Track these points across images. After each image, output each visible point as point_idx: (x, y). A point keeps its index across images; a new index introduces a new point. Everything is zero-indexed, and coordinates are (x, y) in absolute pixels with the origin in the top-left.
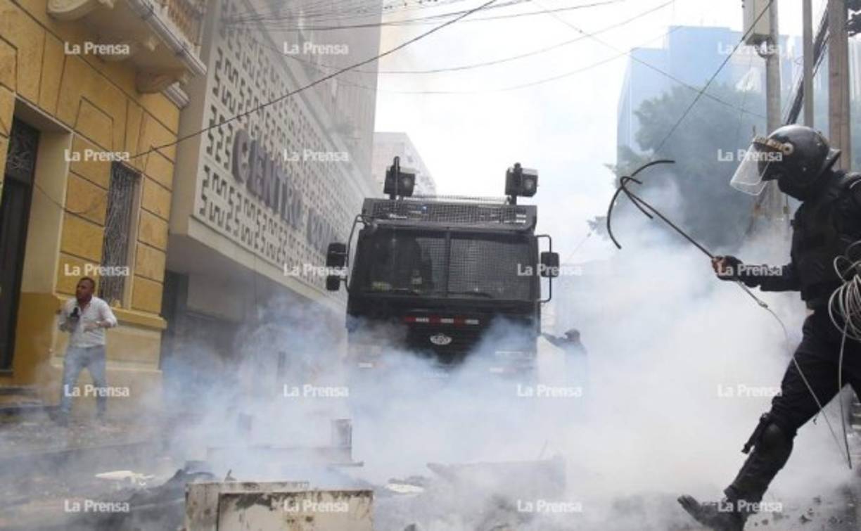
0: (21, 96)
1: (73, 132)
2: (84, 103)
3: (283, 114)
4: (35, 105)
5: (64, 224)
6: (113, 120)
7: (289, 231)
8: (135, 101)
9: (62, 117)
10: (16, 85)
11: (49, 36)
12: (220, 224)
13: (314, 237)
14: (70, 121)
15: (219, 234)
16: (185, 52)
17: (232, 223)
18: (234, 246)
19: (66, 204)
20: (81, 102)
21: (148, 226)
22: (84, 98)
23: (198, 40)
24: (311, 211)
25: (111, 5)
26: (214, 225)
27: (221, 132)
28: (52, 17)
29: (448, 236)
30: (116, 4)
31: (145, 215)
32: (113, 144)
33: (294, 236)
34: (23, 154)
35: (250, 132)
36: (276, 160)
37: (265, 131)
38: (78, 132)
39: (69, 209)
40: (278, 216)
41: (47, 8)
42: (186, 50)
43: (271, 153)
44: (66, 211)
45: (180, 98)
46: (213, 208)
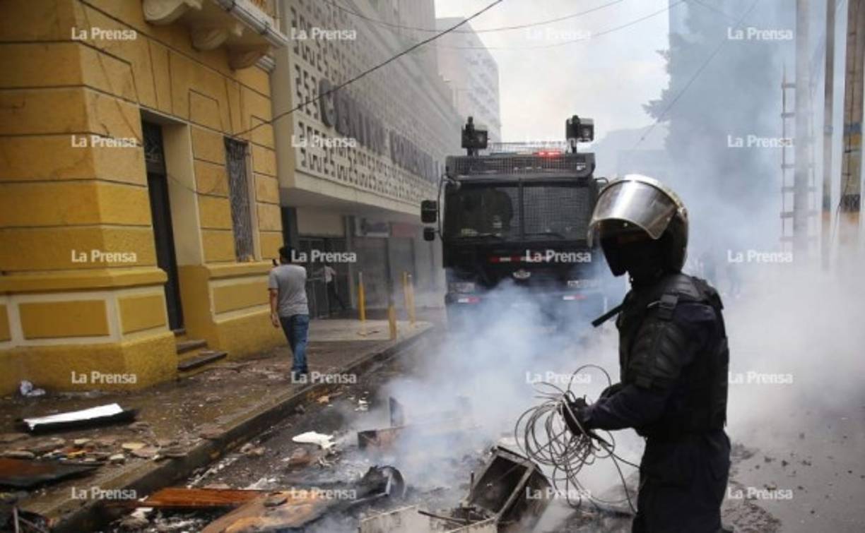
0: (144, 106)
1: (189, 124)
2: (192, 94)
3: (356, 51)
4: (155, 110)
5: (199, 205)
6: (217, 101)
7: (376, 157)
8: (231, 79)
9: (178, 115)
10: (138, 98)
11: (151, 41)
12: (319, 170)
13: (397, 157)
14: (184, 114)
15: (320, 178)
16: (268, 30)
17: (329, 166)
18: (333, 185)
19: (197, 187)
20: (189, 94)
21: (263, 187)
22: (191, 90)
23: (275, 13)
24: (392, 134)
25: (199, 6)
26: (315, 172)
27: (306, 86)
28: (149, 23)
29: (520, 185)
30: (203, 5)
31: (259, 178)
32: (221, 123)
33: (381, 161)
34: (153, 150)
35: (330, 79)
36: (356, 96)
37: (342, 72)
38: (194, 123)
39: (201, 192)
40: (365, 147)
41: (144, 16)
42: (269, 28)
43: (351, 92)
44: (199, 194)
45: (266, 63)
46: (312, 157)
